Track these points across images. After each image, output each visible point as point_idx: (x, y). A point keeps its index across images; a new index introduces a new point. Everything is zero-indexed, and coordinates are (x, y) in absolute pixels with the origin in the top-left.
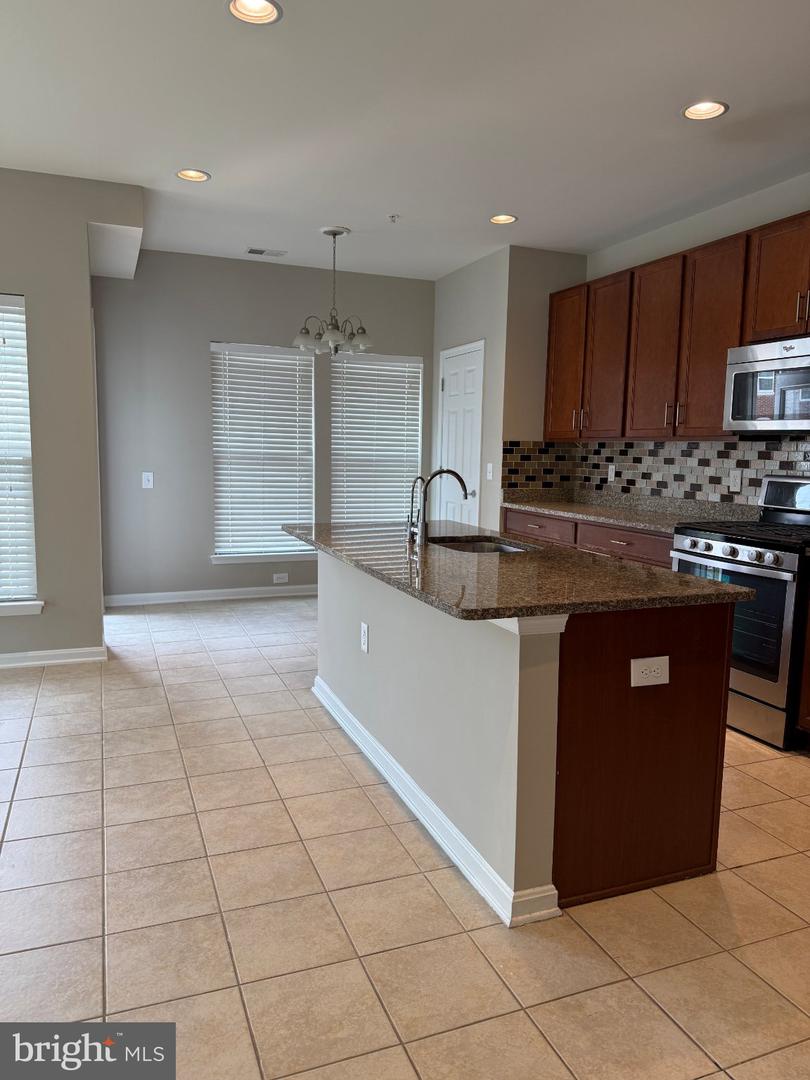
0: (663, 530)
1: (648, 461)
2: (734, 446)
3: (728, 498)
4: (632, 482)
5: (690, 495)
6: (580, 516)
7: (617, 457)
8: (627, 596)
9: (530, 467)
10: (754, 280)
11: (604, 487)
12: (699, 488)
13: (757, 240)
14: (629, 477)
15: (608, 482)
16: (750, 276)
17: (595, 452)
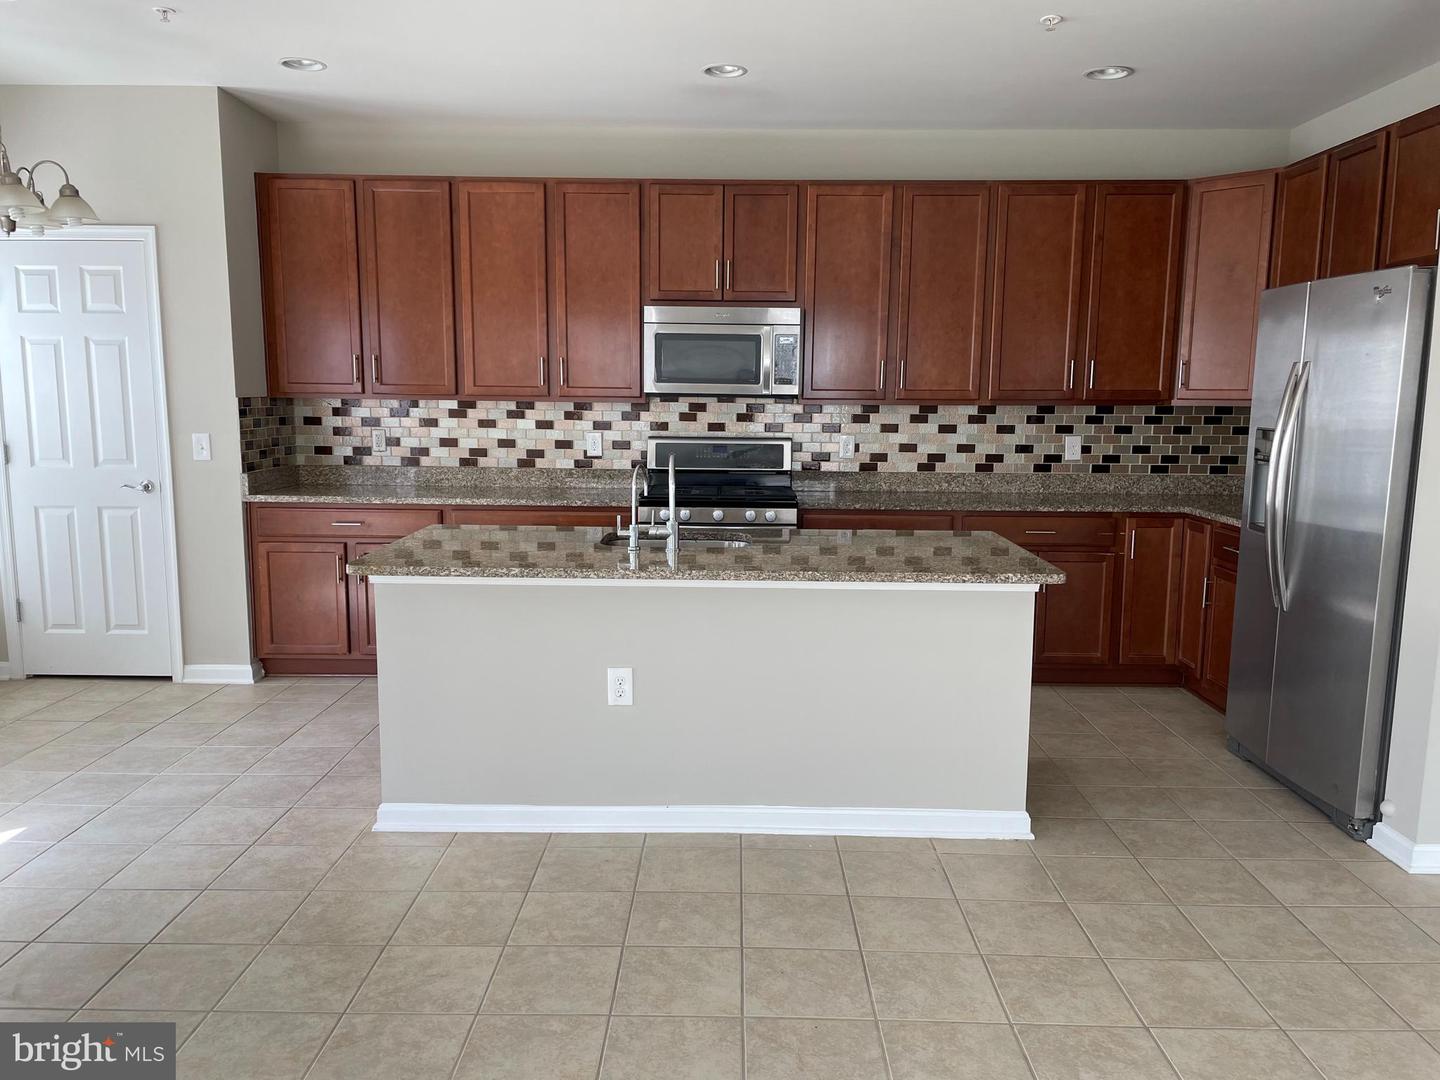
1: (448, 423)
3: (584, 463)
4: (421, 451)
5: (526, 464)
9: (262, 436)
10: (655, 235)
11: (368, 460)
12: (540, 454)
13: (654, 193)
14: (415, 444)
15: (374, 453)
16: (647, 229)
17: (336, 412)
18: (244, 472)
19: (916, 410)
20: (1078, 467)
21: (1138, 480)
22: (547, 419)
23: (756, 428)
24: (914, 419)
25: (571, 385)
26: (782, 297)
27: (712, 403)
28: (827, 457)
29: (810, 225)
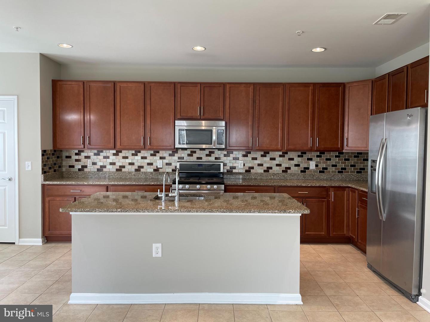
1: (113, 158)
3: (157, 170)
4: (103, 167)
5: (138, 170)
7: (92, 156)
9: (50, 162)
10: (179, 99)
11: (86, 170)
12: (142, 167)
13: (179, 86)
14: (102, 164)
15: (88, 167)
16: (176, 97)
17: (76, 154)
18: (42, 174)
19: (262, 153)
20: (314, 171)
21: (334, 175)
22: (145, 156)
23: (212, 158)
24: (262, 156)
25: (152, 145)
26: (219, 118)
27: (198, 151)
28: (234, 168)
29: (228, 96)
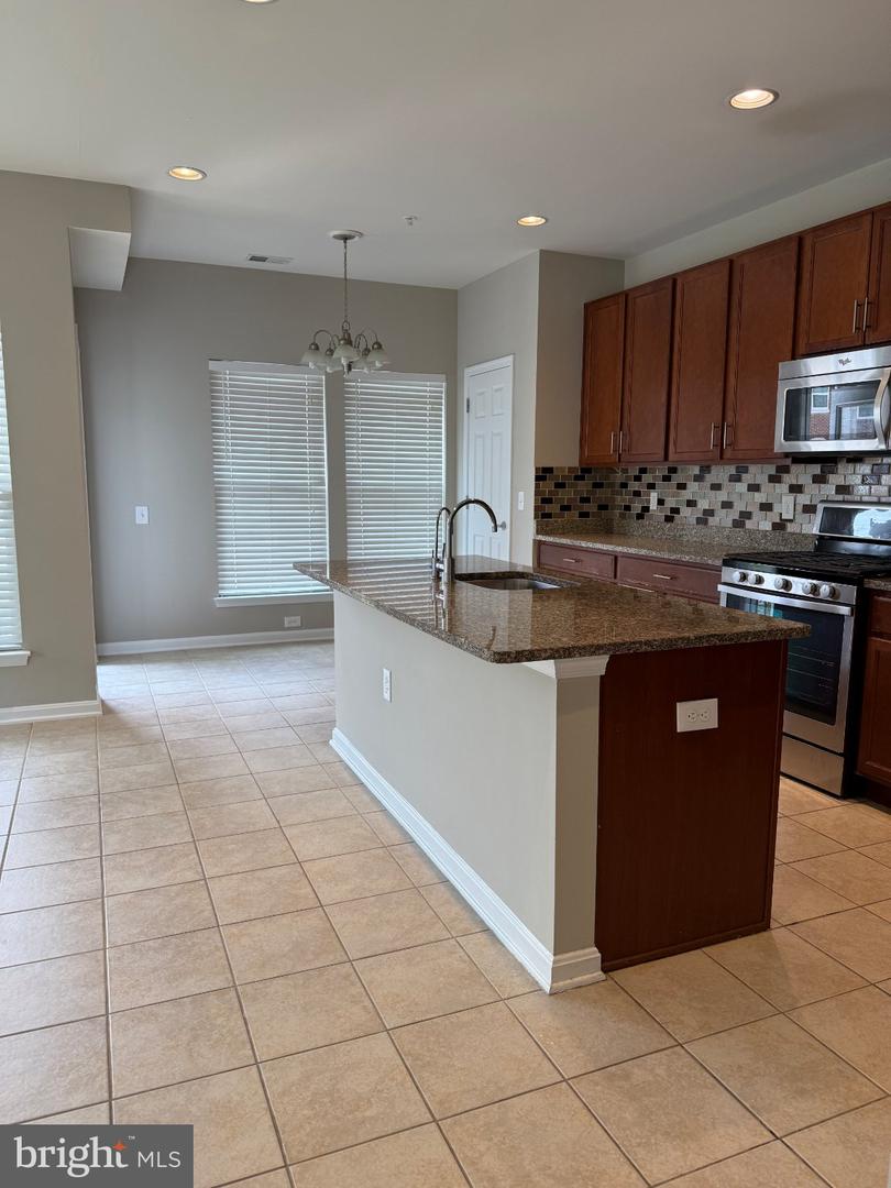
0: (710, 562)
1: (693, 487)
2: (786, 470)
3: (780, 526)
4: (676, 511)
5: (738, 524)
6: (619, 549)
7: (659, 483)
8: (671, 634)
9: (566, 495)
11: (647, 516)
12: (749, 516)
13: (808, 242)
14: (673, 504)
15: (650, 512)
16: (803, 282)
17: (636, 478)
18: (535, 518)
22: (755, 482)
25: (736, 448)
